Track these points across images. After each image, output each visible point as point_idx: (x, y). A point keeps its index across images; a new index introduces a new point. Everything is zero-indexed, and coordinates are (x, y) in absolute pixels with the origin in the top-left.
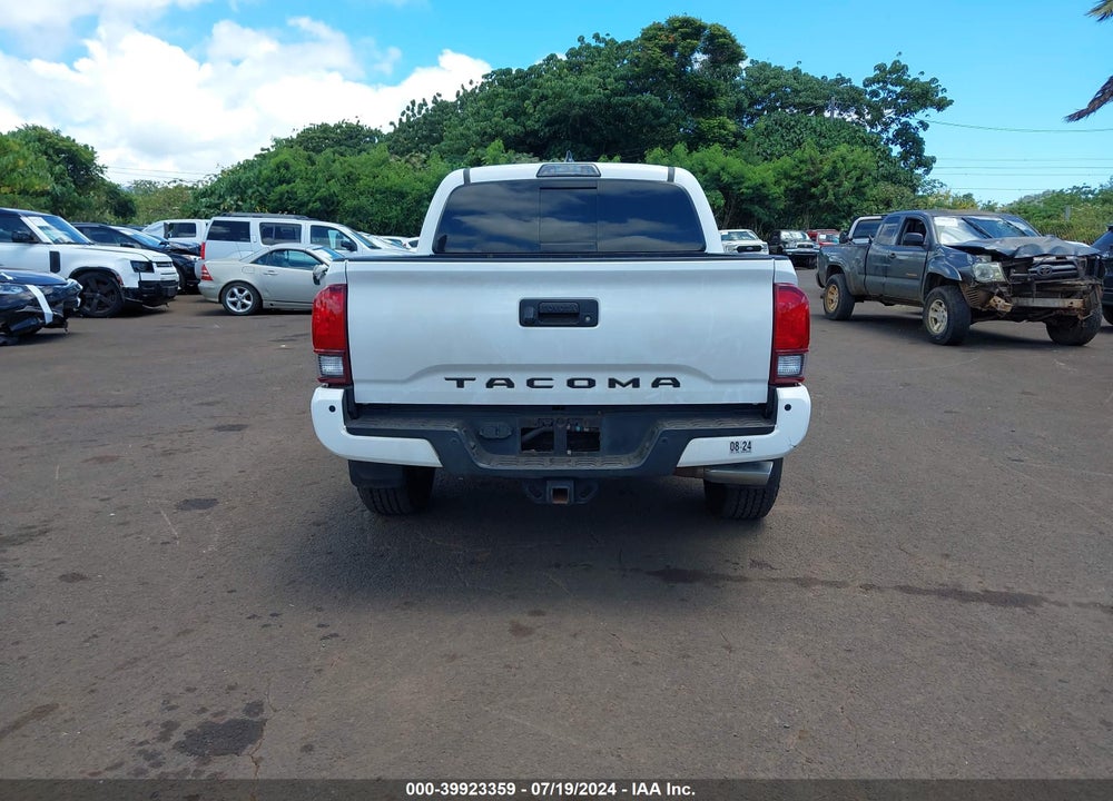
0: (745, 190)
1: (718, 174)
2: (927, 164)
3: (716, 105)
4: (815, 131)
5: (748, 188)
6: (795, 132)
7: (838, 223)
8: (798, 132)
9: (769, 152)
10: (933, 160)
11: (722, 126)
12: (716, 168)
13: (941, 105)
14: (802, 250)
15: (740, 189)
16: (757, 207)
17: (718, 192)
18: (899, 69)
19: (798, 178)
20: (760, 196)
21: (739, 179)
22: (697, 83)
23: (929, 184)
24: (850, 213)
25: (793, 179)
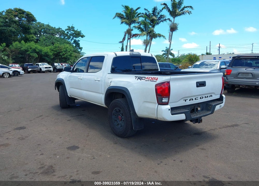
0: (43, 54)
1: (35, 49)
2: (81, 49)
3: (30, 32)
4: (56, 40)
5: (43, 53)
6: (51, 40)
7: (66, 61)
8: (52, 40)
9: (45, 44)
10: (82, 48)
11: (33, 37)
12: (34, 48)
13: (83, 36)
14: (60, 68)
15: (41, 53)
16: (46, 58)
17: (36, 54)
18: (73, 28)
19: (56, 51)
20: (47, 55)
21: (41, 51)
22: (25, 26)
23: (82, 53)
24: (69, 59)
25: (54, 51)
